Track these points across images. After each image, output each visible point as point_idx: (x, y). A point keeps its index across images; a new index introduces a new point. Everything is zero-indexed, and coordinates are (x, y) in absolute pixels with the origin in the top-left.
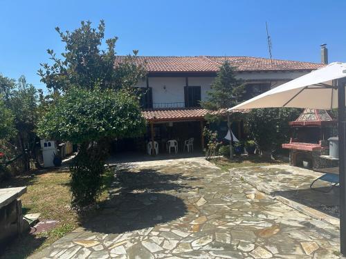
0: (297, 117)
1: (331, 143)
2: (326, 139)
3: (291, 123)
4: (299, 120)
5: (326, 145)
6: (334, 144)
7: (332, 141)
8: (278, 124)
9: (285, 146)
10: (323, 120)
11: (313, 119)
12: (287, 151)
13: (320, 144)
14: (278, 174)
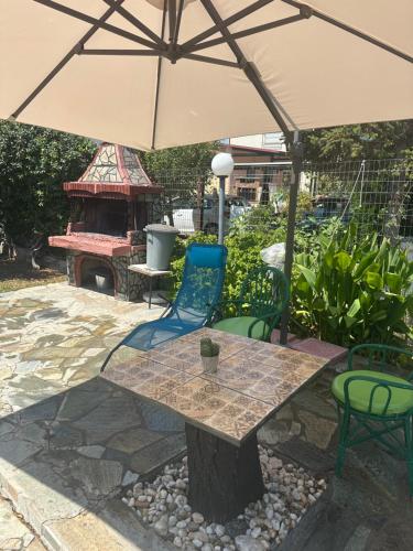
0: (81, 172)
1: (149, 236)
2: (141, 227)
3: (68, 186)
4: (86, 179)
5: (141, 241)
6: (155, 240)
7: (151, 232)
8: (41, 188)
9: (54, 241)
10: (135, 182)
11: (113, 178)
12: (62, 253)
13: (129, 238)
14: (32, 319)
